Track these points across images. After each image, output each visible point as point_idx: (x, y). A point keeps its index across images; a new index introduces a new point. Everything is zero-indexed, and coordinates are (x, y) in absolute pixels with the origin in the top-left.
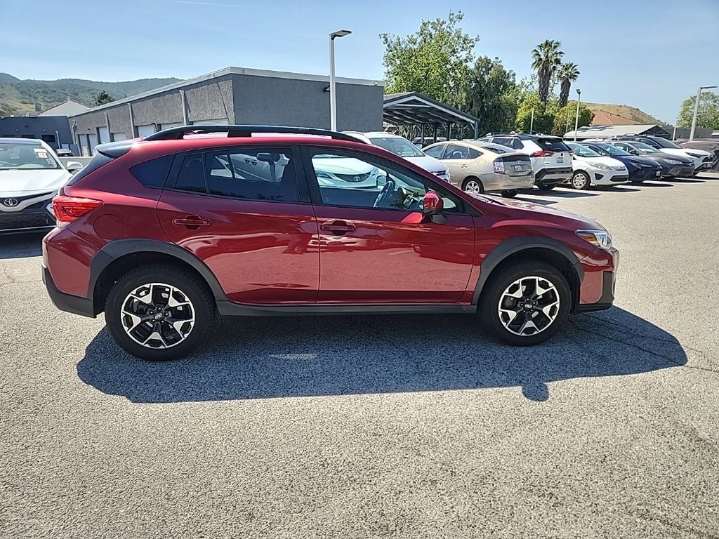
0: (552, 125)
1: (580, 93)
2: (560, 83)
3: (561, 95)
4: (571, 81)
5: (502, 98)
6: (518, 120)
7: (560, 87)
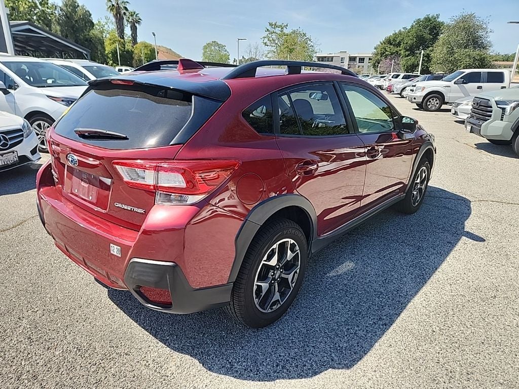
0: (133, 58)
1: (154, 35)
2: (129, 25)
3: (132, 35)
4: (137, 25)
5: (91, 34)
6: (106, 52)
7: (130, 29)
